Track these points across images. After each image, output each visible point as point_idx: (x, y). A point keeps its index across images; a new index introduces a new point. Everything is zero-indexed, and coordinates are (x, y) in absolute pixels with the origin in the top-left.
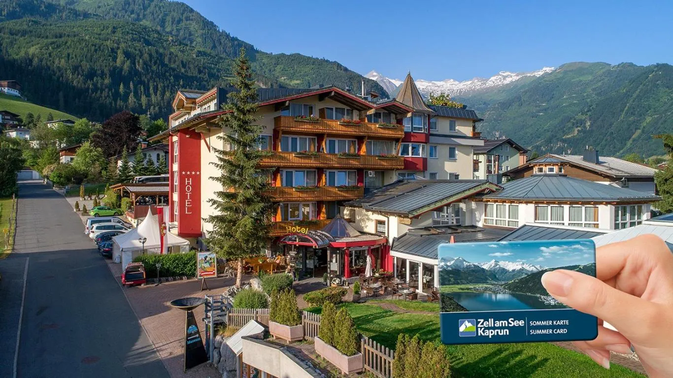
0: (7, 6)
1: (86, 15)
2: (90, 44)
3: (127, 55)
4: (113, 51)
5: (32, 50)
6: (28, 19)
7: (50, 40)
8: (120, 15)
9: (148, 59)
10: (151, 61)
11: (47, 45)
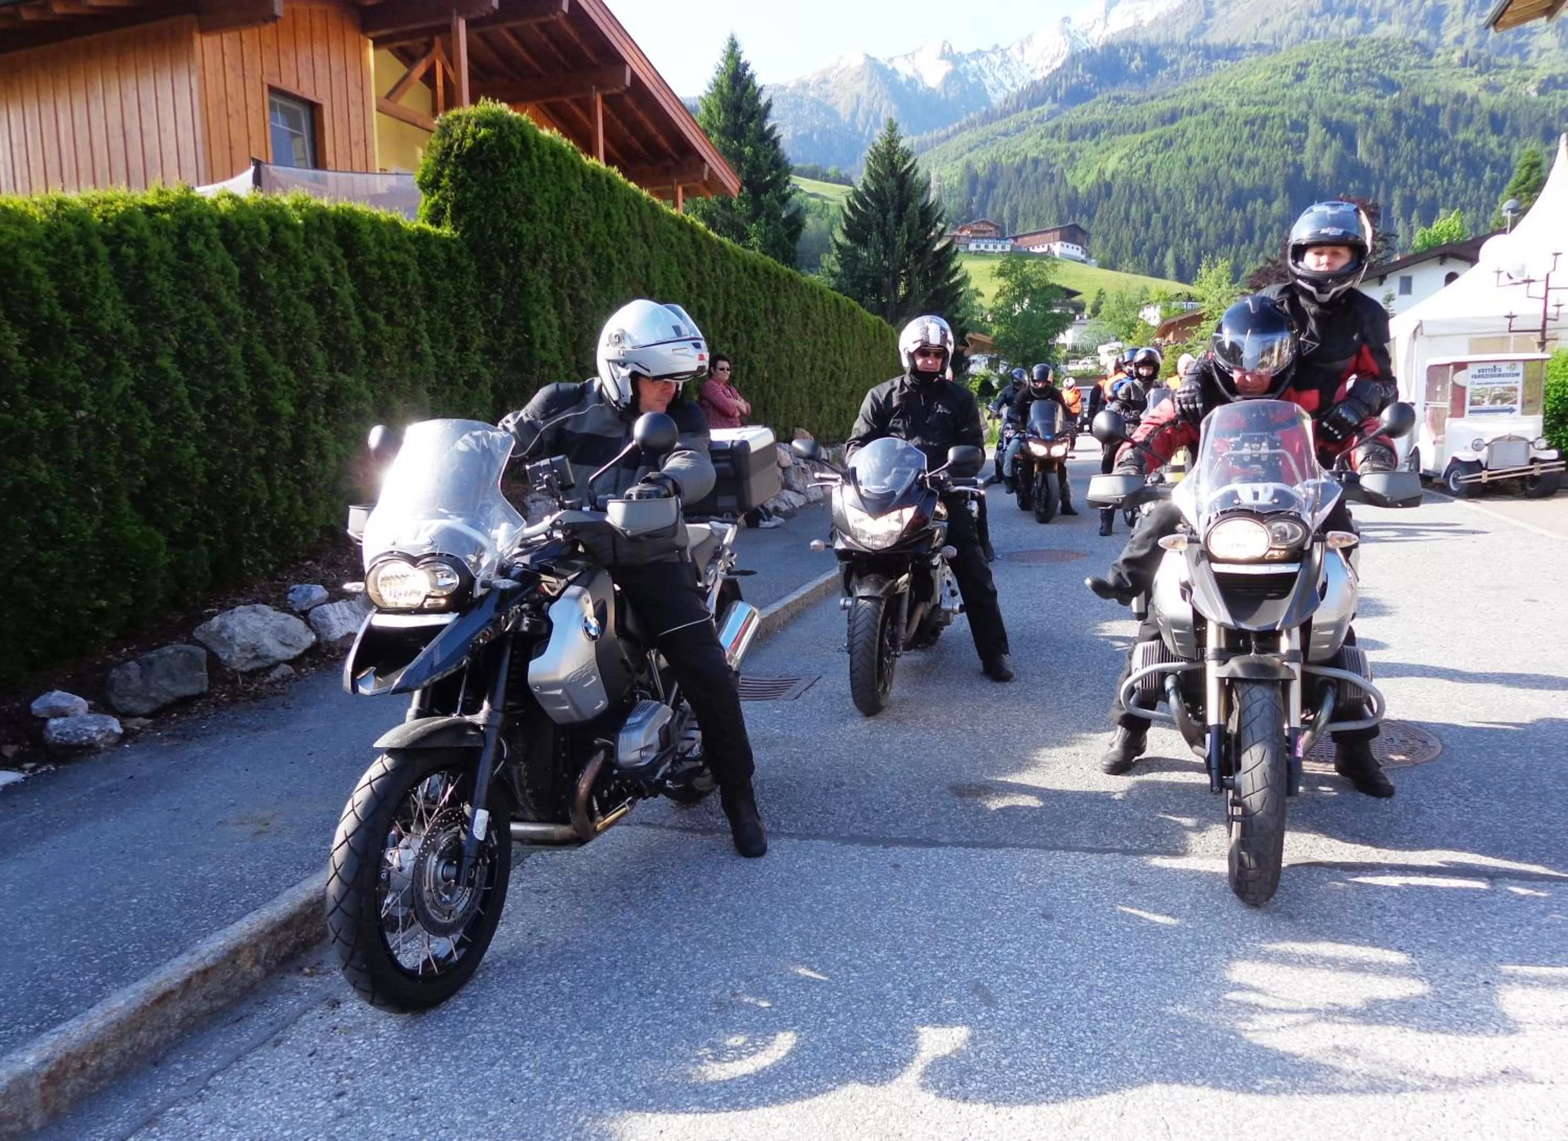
0: (1066, 77)
1: (1231, 52)
2: (1240, 121)
3: (1333, 128)
4: (1299, 126)
5: (1112, 164)
6: (1106, 95)
7: (1148, 135)
8: (1317, 28)
9: (1390, 124)
10: (1398, 127)
11: (1143, 146)
